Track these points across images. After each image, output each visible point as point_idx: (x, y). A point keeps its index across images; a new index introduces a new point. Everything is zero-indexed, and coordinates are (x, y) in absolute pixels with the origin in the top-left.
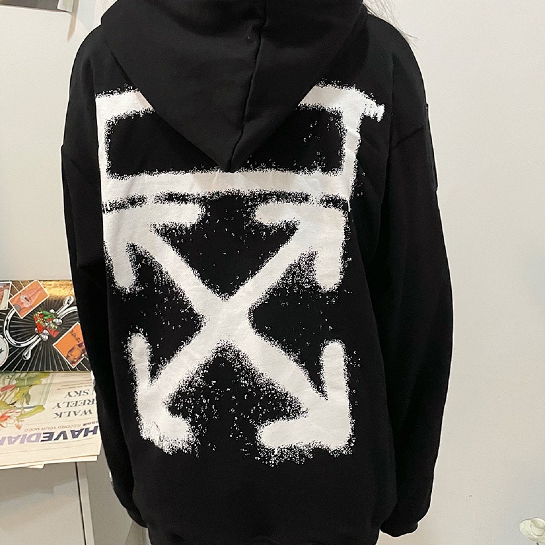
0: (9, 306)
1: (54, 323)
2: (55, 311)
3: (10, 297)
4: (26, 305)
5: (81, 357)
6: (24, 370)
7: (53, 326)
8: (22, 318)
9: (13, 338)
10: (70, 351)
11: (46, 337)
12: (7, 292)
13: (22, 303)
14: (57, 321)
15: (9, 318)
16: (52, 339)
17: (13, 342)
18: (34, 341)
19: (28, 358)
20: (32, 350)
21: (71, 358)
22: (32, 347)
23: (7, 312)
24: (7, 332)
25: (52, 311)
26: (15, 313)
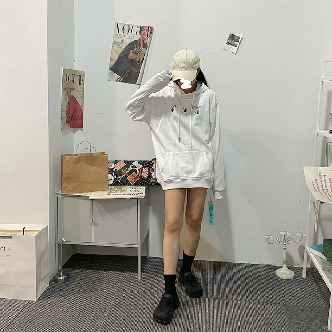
0: (114, 167)
1: (127, 172)
2: (128, 169)
3: (114, 165)
4: (119, 167)
5: (135, 182)
6: (118, 185)
7: (127, 173)
8: (118, 170)
9: (116, 176)
10: (132, 180)
11: (125, 176)
12: (113, 163)
13: (118, 166)
14: (128, 171)
15: (114, 170)
16: (127, 176)
17: (115, 177)
18: (121, 177)
19: (119, 181)
20: (121, 179)
21: (132, 182)
22: (120, 179)
23: (113, 169)
24: (113, 174)
25: (127, 169)
26: (116, 169)
